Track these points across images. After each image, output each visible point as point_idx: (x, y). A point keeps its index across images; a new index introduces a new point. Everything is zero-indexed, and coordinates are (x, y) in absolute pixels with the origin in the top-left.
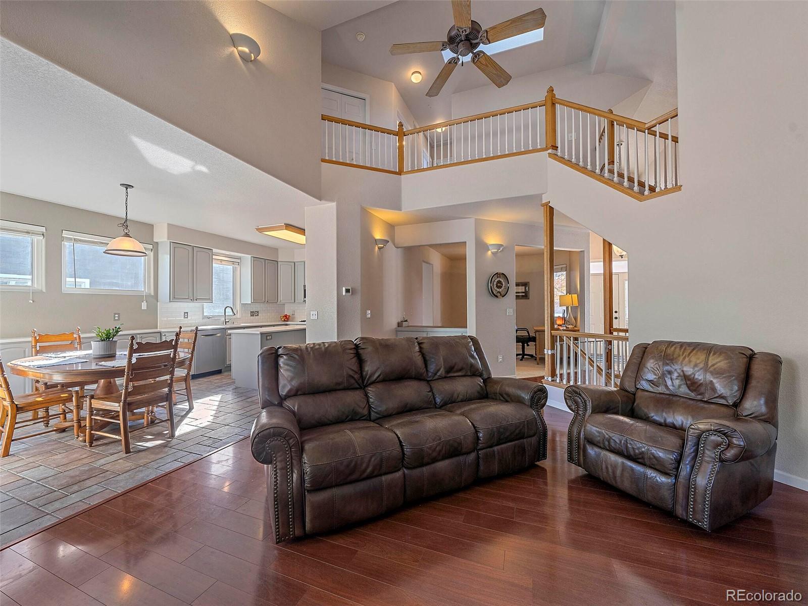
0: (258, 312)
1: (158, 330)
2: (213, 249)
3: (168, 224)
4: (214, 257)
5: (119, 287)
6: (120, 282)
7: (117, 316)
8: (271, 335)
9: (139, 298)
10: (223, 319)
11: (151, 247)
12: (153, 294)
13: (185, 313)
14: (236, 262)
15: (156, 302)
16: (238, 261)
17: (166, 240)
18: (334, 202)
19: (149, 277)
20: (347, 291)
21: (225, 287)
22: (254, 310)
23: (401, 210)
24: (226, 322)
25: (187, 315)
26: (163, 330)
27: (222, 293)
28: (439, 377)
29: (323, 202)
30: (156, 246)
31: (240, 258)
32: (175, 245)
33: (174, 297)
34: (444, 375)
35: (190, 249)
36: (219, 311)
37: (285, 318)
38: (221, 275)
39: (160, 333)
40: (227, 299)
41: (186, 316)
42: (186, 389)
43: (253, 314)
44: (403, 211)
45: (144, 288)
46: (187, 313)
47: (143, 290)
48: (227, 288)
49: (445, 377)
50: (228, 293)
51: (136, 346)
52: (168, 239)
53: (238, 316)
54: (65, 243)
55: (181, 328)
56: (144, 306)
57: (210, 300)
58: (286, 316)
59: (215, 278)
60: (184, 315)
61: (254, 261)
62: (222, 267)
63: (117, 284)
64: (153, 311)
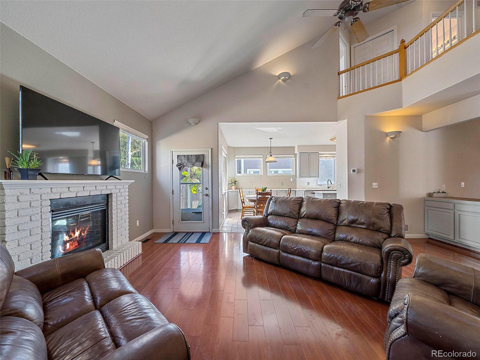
2: (319, 152)
7: (282, 183)
9: (290, 177)
11: (293, 156)
12: (296, 175)
13: (308, 183)
14: (335, 156)
15: (296, 178)
18: (345, 119)
19: (294, 168)
20: (354, 171)
21: (329, 170)
23: (402, 107)
24: (329, 187)
26: (296, 190)
27: (327, 173)
28: (344, 225)
29: (338, 122)
32: (301, 154)
33: (301, 176)
34: (347, 224)
35: (307, 154)
40: (330, 176)
44: (403, 107)
47: (291, 173)
49: (348, 226)
50: (331, 173)
52: (298, 152)
56: (291, 180)
57: (318, 177)
62: (327, 160)
64: (295, 181)
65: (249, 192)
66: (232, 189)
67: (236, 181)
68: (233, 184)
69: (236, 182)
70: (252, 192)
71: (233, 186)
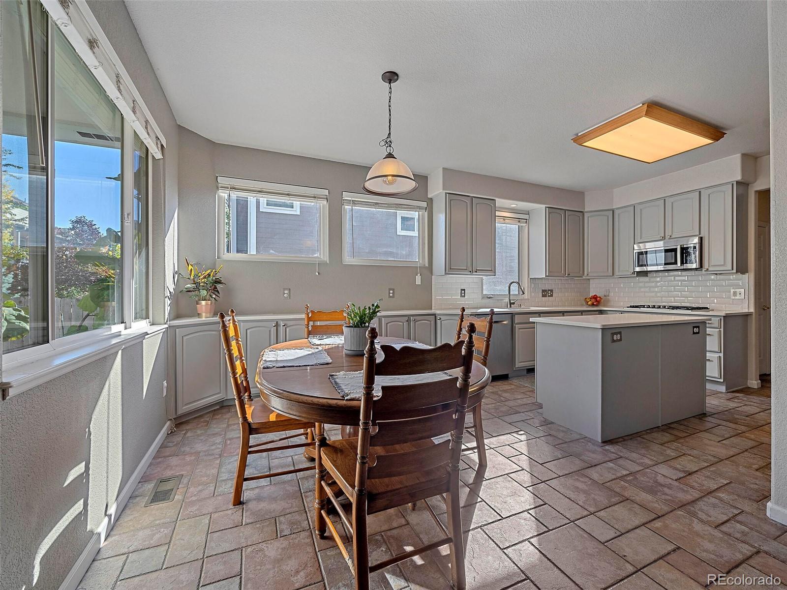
0: (552, 291)
1: (433, 311)
2: (497, 199)
3: (443, 168)
4: (498, 213)
5: (394, 257)
6: (395, 251)
7: (391, 292)
8: (620, 333)
9: (410, 270)
10: (507, 300)
11: (424, 204)
12: (427, 266)
13: (462, 290)
14: (523, 218)
15: (431, 275)
16: (526, 217)
17: (441, 191)
19: (423, 244)
21: (508, 255)
22: (547, 288)
24: (511, 304)
25: (464, 293)
26: (438, 312)
27: (504, 263)
30: (430, 201)
31: (528, 213)
32: (452, 198)
33: (450, 269)
35: (468, 201)
36: (502, 289)
37: (593, 300)
38: (504, 237)
39: (434, 315)
40: (511, 271)
41: (463, 295)
42: (475, 426)
43: (546, 293)
45: (417, 258)
46: (464, 290)
47: (417, 260)
48: (511, 257)
50: (513, 264)
51: (380, 357)
52: (443, 189)
53: (526, 296)
54: (346, 207)
55: (463, 310)
56: (418, 281)
57: (493, 271)
58: (595, 297)
59: (498, 244)
60: (461, 293)
61: (549, 213)
62: (504, 228)
63: (391, 254)
64: (427, 286)
65: (277, 325)
66: (199, 315)
67: (218, 282)
68: (204, 293)
69: (219, 286)
70: (289, 323)
71: (203, 303)
